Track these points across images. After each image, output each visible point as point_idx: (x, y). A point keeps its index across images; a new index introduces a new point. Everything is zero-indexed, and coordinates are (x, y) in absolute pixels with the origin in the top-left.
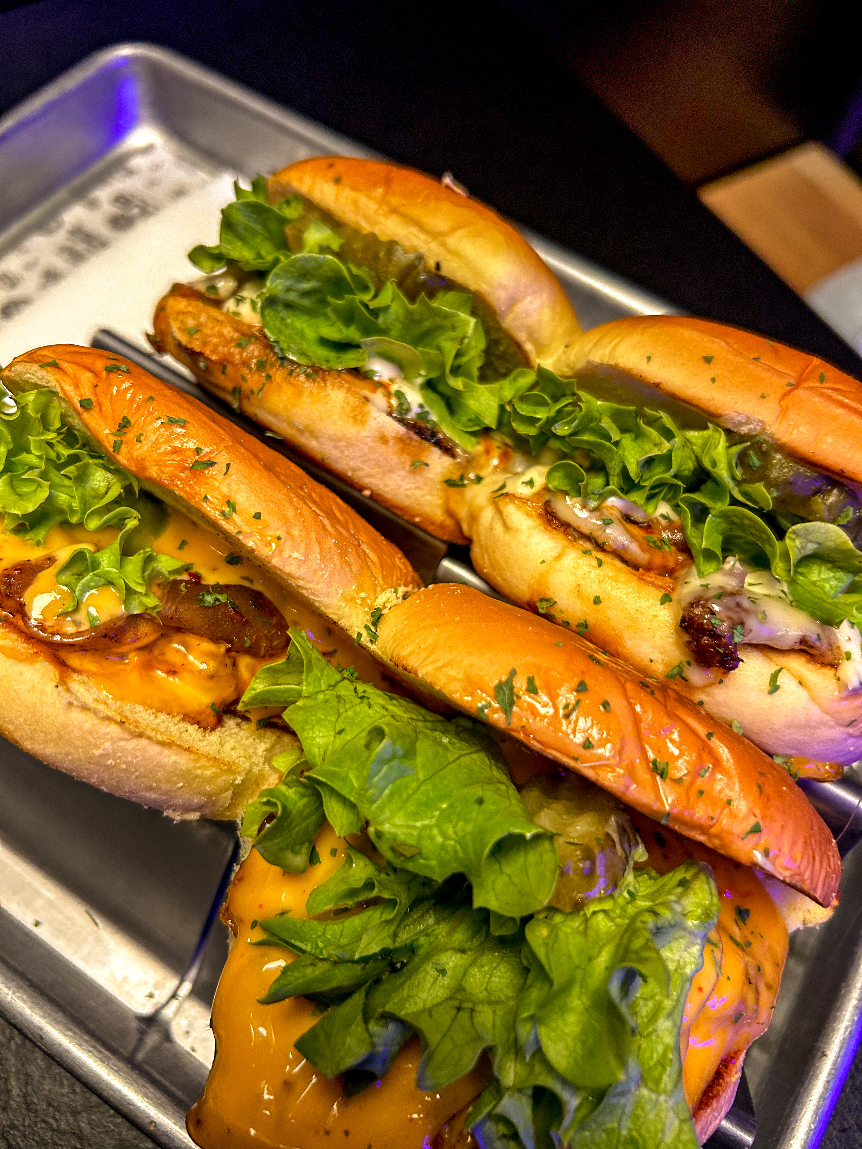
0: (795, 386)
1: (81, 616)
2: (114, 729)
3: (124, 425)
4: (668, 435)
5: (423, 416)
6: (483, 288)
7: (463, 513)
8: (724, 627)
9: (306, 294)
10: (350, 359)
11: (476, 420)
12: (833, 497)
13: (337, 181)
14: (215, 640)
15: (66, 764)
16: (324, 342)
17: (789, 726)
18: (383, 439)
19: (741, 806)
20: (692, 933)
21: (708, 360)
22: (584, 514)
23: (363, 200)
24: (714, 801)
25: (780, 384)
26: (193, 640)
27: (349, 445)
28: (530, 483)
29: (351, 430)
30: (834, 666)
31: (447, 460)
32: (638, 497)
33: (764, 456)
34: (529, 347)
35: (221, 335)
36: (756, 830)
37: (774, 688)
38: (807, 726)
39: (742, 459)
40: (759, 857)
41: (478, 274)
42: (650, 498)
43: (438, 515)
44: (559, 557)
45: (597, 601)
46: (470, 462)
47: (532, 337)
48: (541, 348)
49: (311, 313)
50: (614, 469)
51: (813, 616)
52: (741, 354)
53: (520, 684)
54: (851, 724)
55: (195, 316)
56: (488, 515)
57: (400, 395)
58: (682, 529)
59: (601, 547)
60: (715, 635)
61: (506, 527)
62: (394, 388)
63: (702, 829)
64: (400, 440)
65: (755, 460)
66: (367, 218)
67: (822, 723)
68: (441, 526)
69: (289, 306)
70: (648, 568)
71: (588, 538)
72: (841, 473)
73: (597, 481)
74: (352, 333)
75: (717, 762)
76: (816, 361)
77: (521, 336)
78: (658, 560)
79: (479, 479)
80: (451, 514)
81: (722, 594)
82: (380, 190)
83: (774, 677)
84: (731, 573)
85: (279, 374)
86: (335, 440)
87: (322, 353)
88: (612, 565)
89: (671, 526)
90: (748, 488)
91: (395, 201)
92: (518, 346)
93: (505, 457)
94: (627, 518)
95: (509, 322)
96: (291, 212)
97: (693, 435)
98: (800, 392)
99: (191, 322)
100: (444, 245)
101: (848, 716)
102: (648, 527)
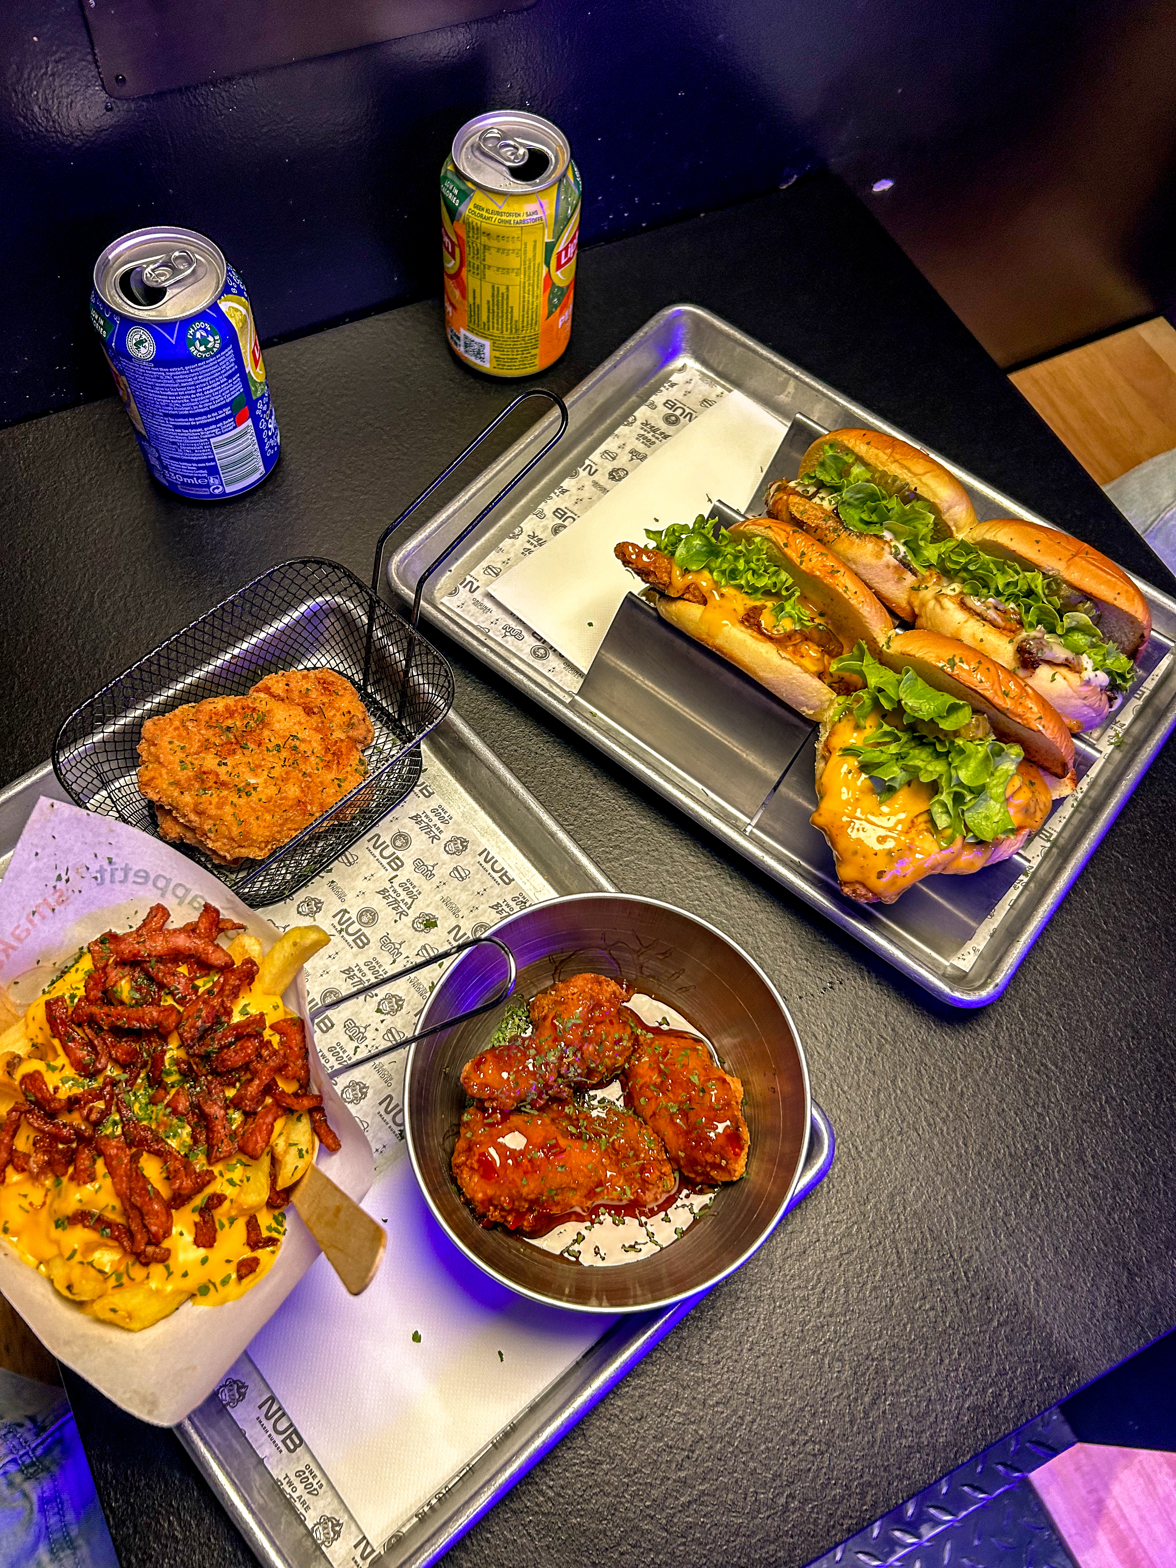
0: (1074, 556)
1: (780, 628)
2: (798, 669)
3: (803, 554)
4: (1018, 573)
5: (905, 557)
6: (937, 501)
7: (916, 603)
8: (1034, 651)
9: (857, 499)
10: (874, 530)
11: (928, 560)
12: (1088, 604)
13: (868, 443)
14: (819, 646)
15: (775, 683)
16: (862, 520)
17: (1059, 696)
18: (888, 567)
19: (1035, 709)
20: (1013, 760)
21: (1037, 542)
22: (979, 604)
23: (881, 454)
24: (1026, 707)
25: (1069, 554)
26: (810, 644)
27: (872, 568)
28: (954, 590)
29: (874, 561)
30: (1079, 672)
31: (914, 578)
32: (1003, 599)
33: (1058, 585)
34: (953, 528)
35: (816, 515)
36: (1040, 718)
37: (1053, 680)
38: (1066, 697)
39: (1048, 586)
40: (1041, 728)
41: (935, 495)
42: (1007, 600)
43: (904, 604)
44: (966, 621)
45: (982, 640)
46: (924, 579)
47: (955, 525)
48: (959, 529)
49: (856, 507)
50: (993, 586)
51: (1073, 651)
52: (1051, 540)
53: (957, 660)
54: (1085, 698)
55: (804, 505)
56: (932, 603)
57: (896, 547)
58: (1020, 614)
59: (985, 619)
60: (1030, 653)
61: (942, 608)
62: (893, 544)
63: (1020, 716)
64: (895, 567)
65: (1054, 587)
66: (881, 463)
67: (1072, 697)
68: (904, 609)
69: (849, 504)
70: (1004, 629)
71: (978, 615)
72: (1091, 594)
73: (985, 591)
74: (874, 518)
75: (1028, 694)
76: (1086, 545)
77: (951, 524)
78: (1008, 626)
79: (927, 588)
80: (910, 603)
81: (1034, 638)
82: (889, 451)
83: (1054, 675)
84: (1040, 631)
85: (844, 535)
86: (865, 566)
87: (862, 526)
88: (988, 627)
89: (1015, 613)
90: (1050, 598)
91: (897, 457)
92: (949, 527)
93: (939, 578)
94: (996, 608)
95: (945, 517)
96: (850, 459)
97: (1027, 574)
98: (1076, 558)
99: (801, 508)
100: (920, 480)
101: (1084, 694)
102: (1005, 612)
